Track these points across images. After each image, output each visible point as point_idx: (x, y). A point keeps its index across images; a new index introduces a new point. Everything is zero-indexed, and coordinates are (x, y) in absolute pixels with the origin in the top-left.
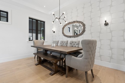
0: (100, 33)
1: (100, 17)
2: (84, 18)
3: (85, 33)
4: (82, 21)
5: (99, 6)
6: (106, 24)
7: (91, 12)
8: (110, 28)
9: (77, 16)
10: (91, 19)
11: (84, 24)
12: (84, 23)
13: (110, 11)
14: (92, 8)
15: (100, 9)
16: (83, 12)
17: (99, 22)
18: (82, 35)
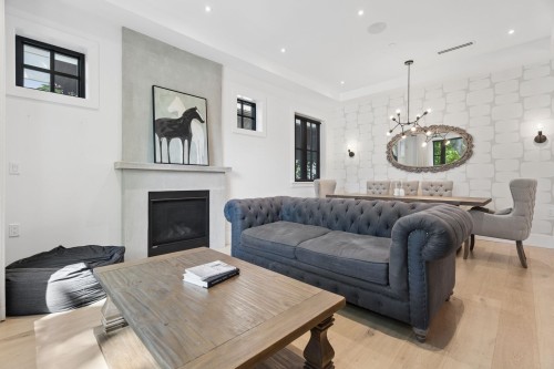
0: (521, 160)
1: (521, 120)
2: (470, 118)
3: (471, 160)
4: (464, 128)
5: (518, 91)
6: (541, 139)
7: (493, 104)
8: (550, 149)
9: (444, 112)
10: (493, 123)
11: (468, 135)
12: (469, 132)
13: (550, 107)
14: (495, 95)
15: (521, 100)
16: (465, 101)
17: (519, 131)
18: (463, 167)
